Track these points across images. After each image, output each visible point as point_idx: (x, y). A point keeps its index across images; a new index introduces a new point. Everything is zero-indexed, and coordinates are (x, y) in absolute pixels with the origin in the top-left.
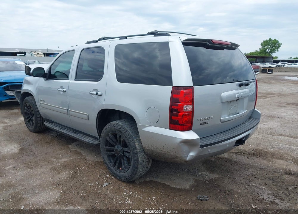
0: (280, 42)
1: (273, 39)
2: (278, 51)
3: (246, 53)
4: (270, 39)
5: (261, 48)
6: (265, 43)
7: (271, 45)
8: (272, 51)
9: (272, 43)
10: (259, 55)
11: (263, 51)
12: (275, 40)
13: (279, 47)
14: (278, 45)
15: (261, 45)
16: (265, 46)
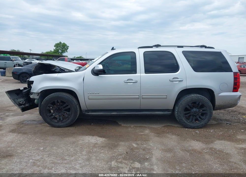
0: (67, 45)
1: (62, 43)
2: (67, 52)
3: (43, 52)
4: (60, 43)
5: (55, 49)
6: (57, 45)
7: (61, 47)
8: (63, 51)
9: (62, 45)
10: (54, 54)
11: (56, 51)
12: (64, 43)
13: (68, 48)
14: (66, 47)
15: (55, 46)
16: (57, 47)
